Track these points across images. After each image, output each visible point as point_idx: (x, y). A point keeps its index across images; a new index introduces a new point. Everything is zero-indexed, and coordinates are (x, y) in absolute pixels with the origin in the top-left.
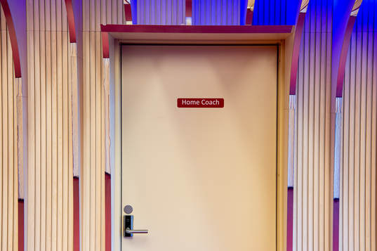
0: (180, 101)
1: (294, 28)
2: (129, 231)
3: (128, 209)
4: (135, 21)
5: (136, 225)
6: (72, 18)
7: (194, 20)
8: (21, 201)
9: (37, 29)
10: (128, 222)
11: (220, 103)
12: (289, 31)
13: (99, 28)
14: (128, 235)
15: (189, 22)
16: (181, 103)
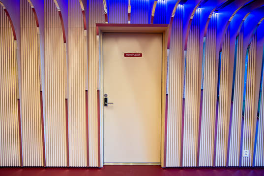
0: (125, 54)
1: (169, 25)
2: (106, 103)
3: (106, 95)
4: (109, 22)
5: (109, 101)
6: (85, 20)
7: (131, 22)
8: (66, 100)
9: (72, 26)
10: (106, 100)
11: (141, 55)
12: (167, 26)
13: (95, 25)
14: (106, 105)
15: (129, 22)
16: (126, 55)
